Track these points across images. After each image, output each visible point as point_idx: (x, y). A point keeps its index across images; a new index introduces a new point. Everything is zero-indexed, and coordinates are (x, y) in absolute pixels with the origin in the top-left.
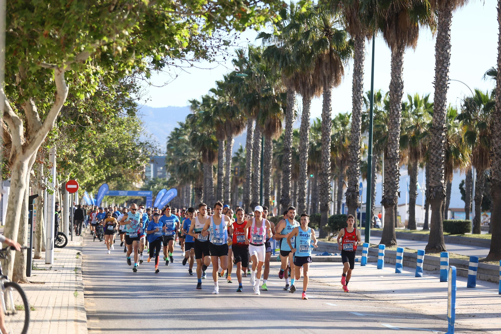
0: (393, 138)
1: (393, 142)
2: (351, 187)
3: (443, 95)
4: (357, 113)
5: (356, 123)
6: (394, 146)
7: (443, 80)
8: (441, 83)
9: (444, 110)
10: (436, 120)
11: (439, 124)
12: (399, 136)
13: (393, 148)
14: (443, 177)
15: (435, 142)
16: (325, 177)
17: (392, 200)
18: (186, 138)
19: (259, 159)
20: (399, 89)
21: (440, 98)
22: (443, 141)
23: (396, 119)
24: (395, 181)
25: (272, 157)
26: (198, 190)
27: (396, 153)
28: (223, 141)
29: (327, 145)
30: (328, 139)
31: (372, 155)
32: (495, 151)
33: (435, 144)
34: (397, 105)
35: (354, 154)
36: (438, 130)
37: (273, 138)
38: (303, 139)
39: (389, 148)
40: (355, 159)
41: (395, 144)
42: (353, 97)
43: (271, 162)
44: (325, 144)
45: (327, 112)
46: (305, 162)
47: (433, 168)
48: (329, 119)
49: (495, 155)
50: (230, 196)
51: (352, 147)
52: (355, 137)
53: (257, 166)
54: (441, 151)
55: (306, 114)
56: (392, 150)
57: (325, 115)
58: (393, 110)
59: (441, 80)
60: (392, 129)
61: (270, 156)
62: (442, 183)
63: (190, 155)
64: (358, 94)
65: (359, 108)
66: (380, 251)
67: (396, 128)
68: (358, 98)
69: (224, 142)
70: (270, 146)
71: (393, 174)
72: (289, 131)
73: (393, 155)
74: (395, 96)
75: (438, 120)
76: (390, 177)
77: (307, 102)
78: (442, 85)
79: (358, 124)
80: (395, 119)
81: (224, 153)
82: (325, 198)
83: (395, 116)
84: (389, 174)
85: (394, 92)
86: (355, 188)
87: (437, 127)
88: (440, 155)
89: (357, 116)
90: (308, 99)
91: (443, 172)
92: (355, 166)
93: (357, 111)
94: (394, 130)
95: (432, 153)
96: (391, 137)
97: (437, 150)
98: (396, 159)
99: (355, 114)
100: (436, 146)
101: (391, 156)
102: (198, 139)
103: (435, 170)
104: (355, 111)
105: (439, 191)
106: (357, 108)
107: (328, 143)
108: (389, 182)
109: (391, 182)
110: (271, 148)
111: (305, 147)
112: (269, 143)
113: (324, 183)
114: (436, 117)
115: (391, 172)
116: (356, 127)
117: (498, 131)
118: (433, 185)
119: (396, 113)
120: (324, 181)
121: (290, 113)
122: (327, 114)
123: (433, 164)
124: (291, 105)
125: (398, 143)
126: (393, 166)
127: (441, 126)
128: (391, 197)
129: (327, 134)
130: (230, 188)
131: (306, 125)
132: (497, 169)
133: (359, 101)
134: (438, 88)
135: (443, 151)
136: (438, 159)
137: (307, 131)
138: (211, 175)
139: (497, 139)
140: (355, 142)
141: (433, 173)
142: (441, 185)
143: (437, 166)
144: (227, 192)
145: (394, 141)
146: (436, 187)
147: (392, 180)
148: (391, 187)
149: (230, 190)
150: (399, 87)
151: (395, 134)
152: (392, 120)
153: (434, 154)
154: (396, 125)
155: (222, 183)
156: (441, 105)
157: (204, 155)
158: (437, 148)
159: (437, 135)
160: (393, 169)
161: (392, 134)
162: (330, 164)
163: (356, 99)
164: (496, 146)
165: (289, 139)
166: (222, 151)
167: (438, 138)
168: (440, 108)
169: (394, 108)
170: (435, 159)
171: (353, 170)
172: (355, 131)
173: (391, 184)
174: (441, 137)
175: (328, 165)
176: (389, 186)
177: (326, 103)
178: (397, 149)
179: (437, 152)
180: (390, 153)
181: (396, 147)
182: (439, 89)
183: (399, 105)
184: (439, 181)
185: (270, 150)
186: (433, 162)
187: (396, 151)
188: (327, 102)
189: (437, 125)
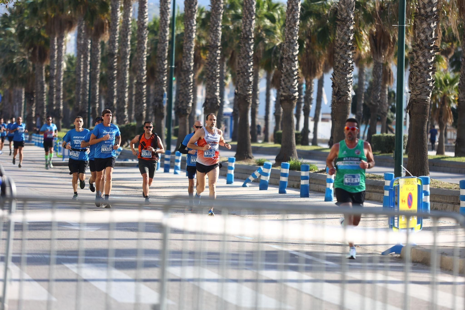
0: (187, 52)
1: (187, 56)
2: (158, 97)
3: (218, 16)
4: (164, 24)
5: (163, 34)
6: (188, 59)
7: (218, 3)
8: (216, 6)
9: (218, 30)
10: (212, 40)
11: (215, 43)
12: (193, 49)
13: (187, 61)
14: (218, 90)
15: (211, 59)
16: (141, 86)
17: (185, 110)
18: (13, 30)
19: (88, 63)
20: (192, 5)
21: (215, 19)
22: (218, 58)
23: (190, 33)
24: (188, 92)
25: (100, 61)
26: (29, 95)
27: (190, 66)
28: (54, 37)
29: (142, 54)
30: (143, 48)
31: (173, 66)
32: (241, 70)
33: (211, 60)
34: (191, 21)
35: (161, 65)
36: (213, 48)
37: (100, 40)
38: (124, 45)
39: (183, 62)
40: (162, 69)
41: (189, 57)
42: (161, 8)
43: (99, 67)
44: (140, 52)
45: (142, 20)
46: (125, 69)
47: (208, 82)
48: (145, 26)
49: (241, 74)
50: (61, 103)
51: (159, 57)
52: (162, 48)
53: (86, 71)
54: (216, 67)
55: (127, 18)
56: (186, 63)
57: (140, 22)
58: (188, 25)
59: (216, 3)
60: (186, 43)
61: (98, 60)
62: (216, 96)
63: (19, 52)
64: (165, 5)
65: (166, 19)
66: (177, 158)
67: (190, 43)
68: (165, 9)
69: (56, 39)
70: (97, 49)
71: (187, 85)
72: (113, 34)
73: (187, 68)
74: (189, 12)
75: (214, 39)
76: (184, 89)
77: (128, 6)
78: (217, 8)
79: (165, 35)
80: (188, 34)
81: (56, 53)
82: (140, 108)
83: (189, 31)
84: (183, 86)
85: (188, 8)
86: (161, 98)
87: (213, 45)
88: (215, 70)
89: (164, 27)
90: (128, 3)
91: (218, 85)
92: (162, 76)
93: (164, 22)
94: (188, 44)
95: (208, 69)
96: (186, 51)
97: (212, 66)
98: (190, 72)
99: (162, 25)
100: (212, 62)
101: (185, 69)
102: (25, 34)
103: (211, 84)
104: (162, 22)
105: (214, 102)
106: (164, 19)
107: (143, 51)
108: (183, 93)
109: (185, 93)
110: (99, 52)
111: (126, 54)
112: (97, 45)
113: (139, 92)
114: (212, 36)
115: (185, 83)
116: (163, 37)
117: (244, 53)
118: (209, 97)
119: (190, 28)
120: (140, 90)
121: (115, 15)
122: (142, 21)
123: (209, 78)
124: (116, 6)
125: (192, 57)
126: (187, 78)
127: (216, 44)
128: (185, 108)
129: (142, 42)
130: (62, 94)
131: (126, 30)
132: (242, 86)
133: (166, 12)
134: (213, 10)
135: (218, 66)
136: (213, 74)
137: (127, 37)
138: (42, 78)
139: (242, 60)
140: (161, 53)
141: (209, 86)
142: (216, 97)
143: (212, 79)
144: (58, 98)
145: (189, 55)
146: (211, 99)
147: (186, 91)
148: (185, 98)
149: (61, 97)
150: (193, 3)
151: (189, 47)
152: (186, 34)
153: (210, 69)
154: (190, 40)
155: (53, 88)
156: (216, 25)
157: (33, 53)
158: (212, 64)
159: (213, 52)
160: (187, 81)
161: (186, 47)
162: (145, 72)
163: (163, 10)
164: (242, 66)
165: (114, 44)
166: (54, 50)
167: (213, 55)
168: (215, 28)
169: (188, 23)
170: (211, 74)
171: (160, 80)
172: (163, 42)
173: (185, 95)
174: (216, 54)
175: (144, 73)
176: (183, 97)
177: (141, 10)
178: (191, 62)
179: (212, 68)
180: (184, 65)
181: (190, 60)
182: (215, 11)
183: (193, 20)
184: (214, 94)
185: (97, 54)
186: (209, 77)
187: (189, 63)
188: (143, 9)
189: (213, 43)
